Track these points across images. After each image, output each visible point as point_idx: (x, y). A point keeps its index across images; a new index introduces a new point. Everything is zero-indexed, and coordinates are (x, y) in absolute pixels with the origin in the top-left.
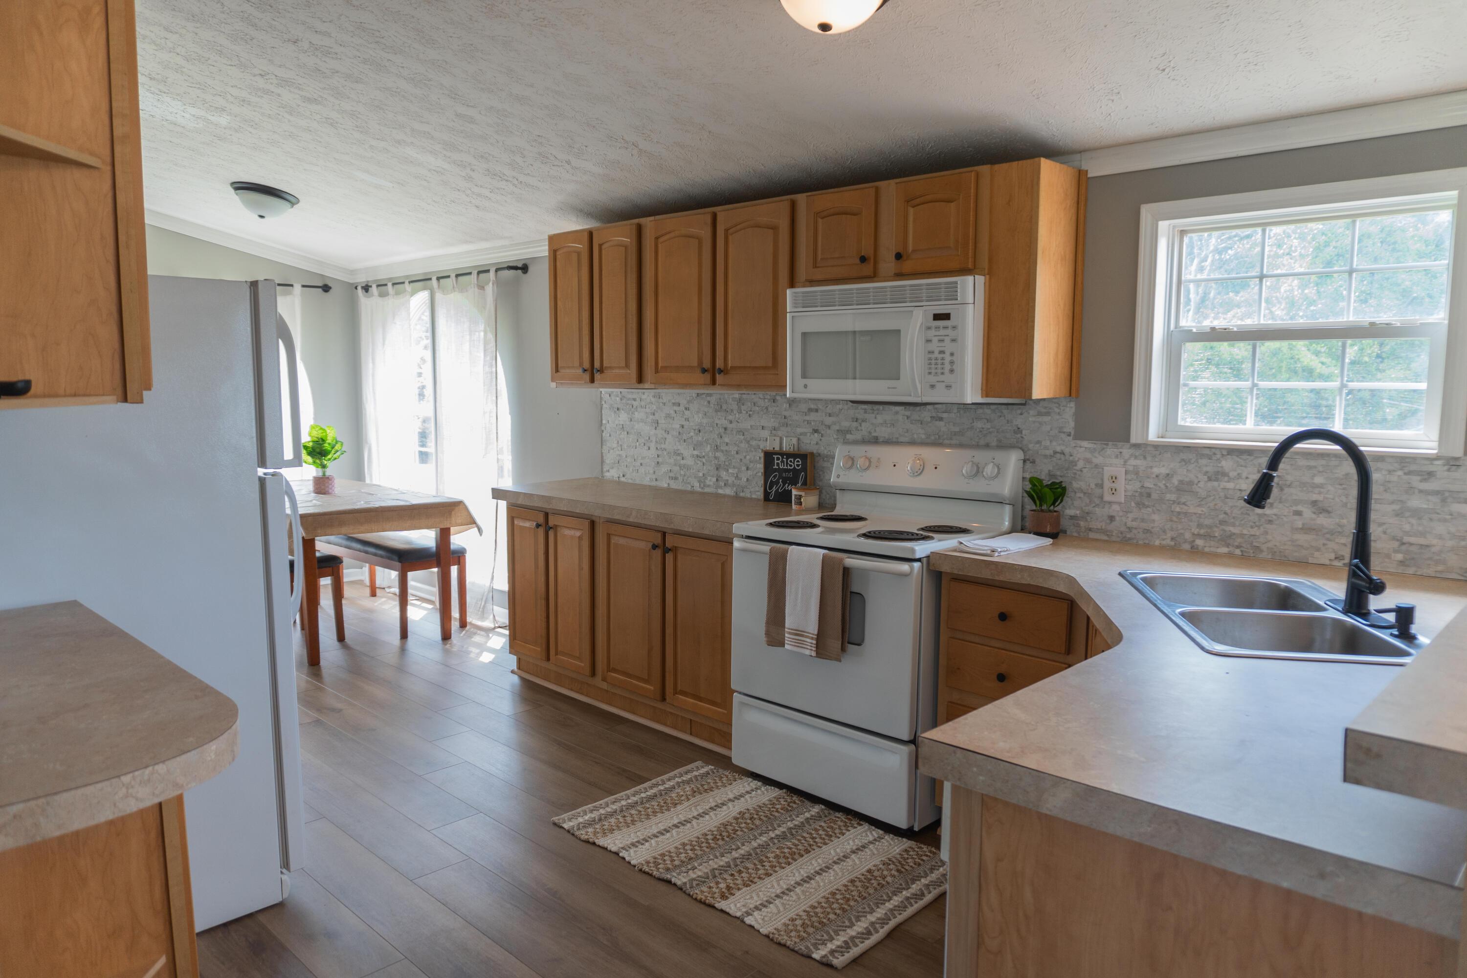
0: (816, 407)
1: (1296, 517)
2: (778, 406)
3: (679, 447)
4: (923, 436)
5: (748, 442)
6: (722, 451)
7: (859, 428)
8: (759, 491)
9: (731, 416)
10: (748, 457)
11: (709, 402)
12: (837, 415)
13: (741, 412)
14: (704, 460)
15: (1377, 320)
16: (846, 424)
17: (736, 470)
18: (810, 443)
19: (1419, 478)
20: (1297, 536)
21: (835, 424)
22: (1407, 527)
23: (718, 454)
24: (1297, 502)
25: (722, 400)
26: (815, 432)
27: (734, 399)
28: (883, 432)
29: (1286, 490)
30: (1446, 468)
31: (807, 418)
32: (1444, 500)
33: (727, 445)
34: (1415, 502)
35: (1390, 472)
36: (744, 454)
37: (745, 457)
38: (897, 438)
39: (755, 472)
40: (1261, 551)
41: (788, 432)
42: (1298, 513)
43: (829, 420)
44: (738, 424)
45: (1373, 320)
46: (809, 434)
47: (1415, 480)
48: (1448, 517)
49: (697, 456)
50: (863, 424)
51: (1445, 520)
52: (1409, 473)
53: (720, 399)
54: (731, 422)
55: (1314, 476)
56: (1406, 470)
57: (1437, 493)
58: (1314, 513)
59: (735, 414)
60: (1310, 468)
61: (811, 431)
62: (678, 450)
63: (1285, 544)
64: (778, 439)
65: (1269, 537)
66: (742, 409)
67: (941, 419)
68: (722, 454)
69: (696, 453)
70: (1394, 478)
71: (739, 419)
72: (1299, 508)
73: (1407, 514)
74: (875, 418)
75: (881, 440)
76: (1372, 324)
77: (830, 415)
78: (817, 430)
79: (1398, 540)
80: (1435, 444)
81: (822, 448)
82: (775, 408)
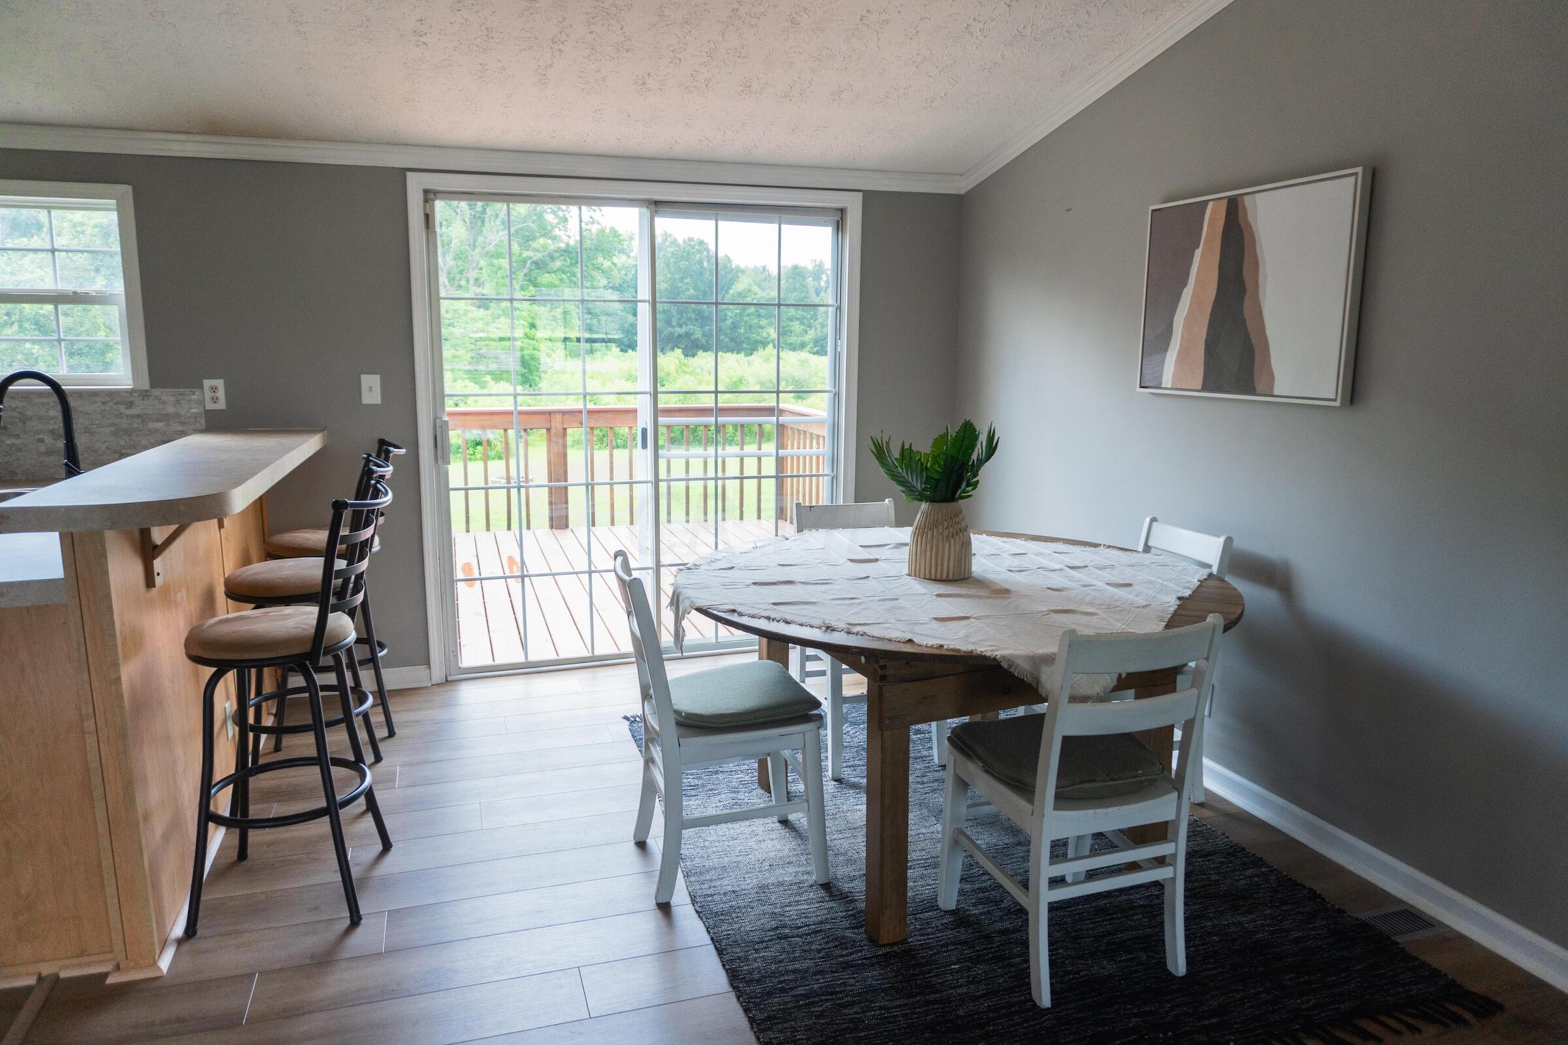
1: (39, 444)
15: (79, 290)
19: (124, 406)
20: (42, 459)
22: (122, 443)
24: (39, 432)
29: (28, 423)
30: (141, 397)
32: (143, 421)
34: (124, 423)
35: (104, 403)
40: (16, 474)
42: (42, 441)
45: (75, 289)
47: (122, 408)
48: (148, 433)
51: (147, 435)
52: (117, 403)
55: (48, 410)
56: (114, 401)
57: (138, 416)
58: (54, 439)
60: (43, 404)
63: (35, 466)
65: (21, 462)
70: (107, 408)
72: (41, 436)
73: (121, 433)
76: (75, 293)
79: (117, 453)
80: (131, 382)
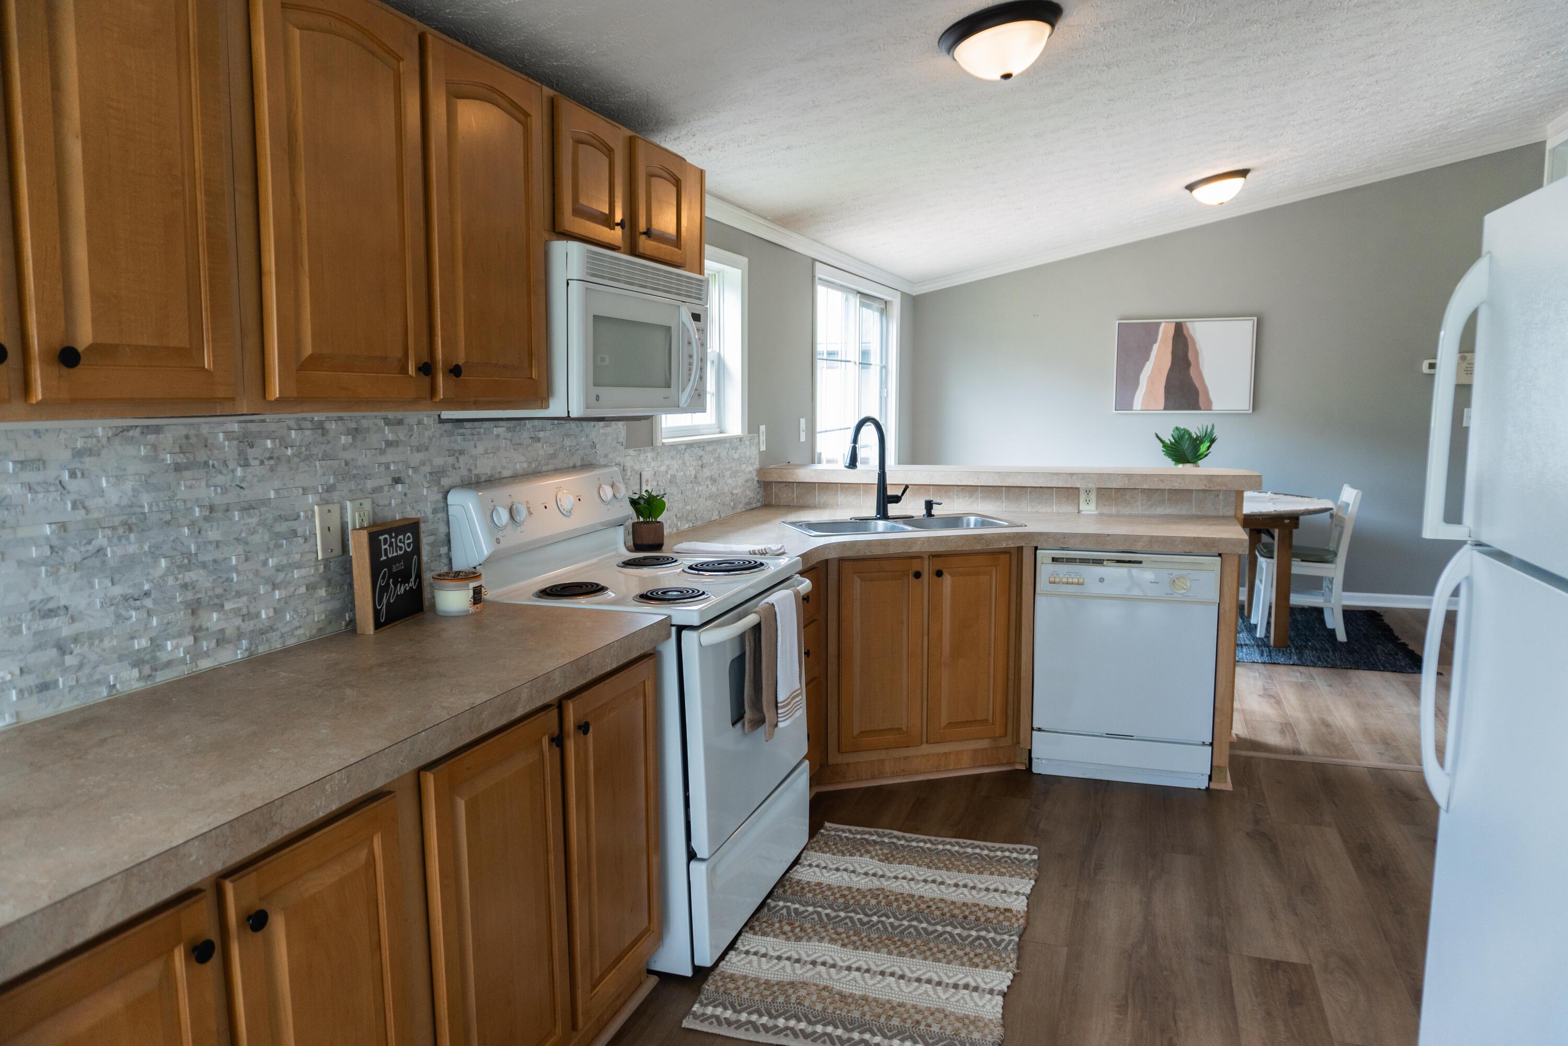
0: (396, 438)
2: (328, 442)
3: (52, 591)
4: (525, 465)
5: (270, 528)
6: (204, 565)
7: (457, 465)
8: (300, 627)
9: (220, 477)
10: (271, 562)
11: (154, 447)
12: (427, 449)
13: (246, 465)
14: (148, 603)
16: (439, 461)
17: (245, 598)
18: (390, 504)
21: (424, 464)
23: (191, 576)
25: (193, 440)
26: (397, 483)
27: (229, 435)
28: (484, 467)
31: (383, 459)
33: (217, 546)
36: (262, 557)
37: (265, 563)
38: (500, 473)
39: (292, 589)
41: (351, 491)
43: (416, 458)
44: (242, 493)
46: (386, 488)
49: (126, 598)
50: (461, 458)
53: (187, 437)
54: (225, 490)
59: (233, 471)
61: (390, 482)
62: (50, 599)
64: (336, 509)
66: (250, 458)
67: (539, 440)
68: (202, 571)
69: (117, 591)
71: (243, 479)
74: (475, 447)
75: (483, 480)
77: (418, 450)
78: (399, 478)
81: (409, 508)
82: (323, 447)
